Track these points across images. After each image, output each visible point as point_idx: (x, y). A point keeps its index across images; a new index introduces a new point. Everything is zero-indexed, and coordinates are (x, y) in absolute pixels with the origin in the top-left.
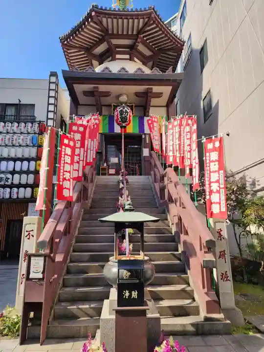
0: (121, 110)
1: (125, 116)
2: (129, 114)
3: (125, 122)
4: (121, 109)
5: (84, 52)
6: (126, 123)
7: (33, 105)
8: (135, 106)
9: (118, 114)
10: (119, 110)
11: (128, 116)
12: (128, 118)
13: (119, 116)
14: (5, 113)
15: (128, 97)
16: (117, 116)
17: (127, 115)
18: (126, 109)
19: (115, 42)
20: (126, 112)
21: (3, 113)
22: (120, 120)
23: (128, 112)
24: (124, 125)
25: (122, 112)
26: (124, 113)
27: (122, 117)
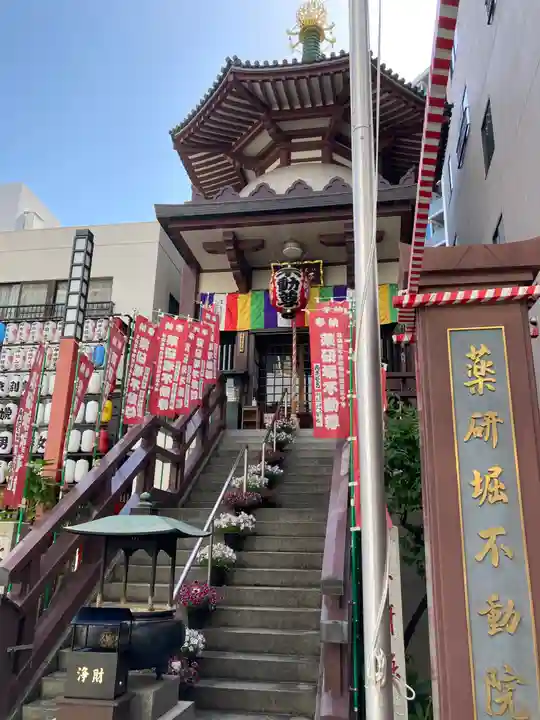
0: (283, 279)
1: (292, 292)
2: (300, 286)
3: (292, 303)
4: (283, 275)
5: (222, 155)
6: (294, 307)
7: (110, 279)
8: (324, 265)
9: (275, 288)
10: (277, 279)
11: (298, 292)
12: (299, 295)
13: (278, 293)
14: (54, 300)
15: (301, 245)
16: (275, 292)
17: (296, 289)
18: (293, 275)
19: (288, 126)
20: (294, 281)
21: (52, 300)
22: (281, 301)
23: (297, 283)
24: (289, 311)
25: (283, 284)
26: (289, 285)
27: (284, 293)
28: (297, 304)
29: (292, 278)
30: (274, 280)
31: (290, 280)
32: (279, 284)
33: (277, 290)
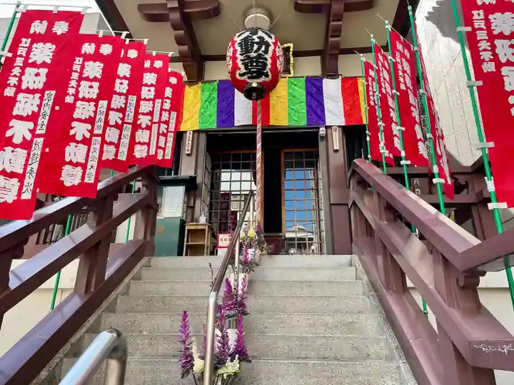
0: (246, 39)
1: (260, 56)
2: (272, 47)
3: (260, 73)
4: (247, 34)
6: (263, 79)
9: (235, 51)
10: (238, 40)
11: (268, 56)
12: (269, 62)
13: (239, 57)
16: (234, 58)
17: (266, 52)
18: (260, 33)
20: (262, 42)
22: (243, 70)
23: (268, 45)
24: (255, 85)
25: (247, 45)
26: (256, 47)
27: (248, 57)
28: (267, 75)
29: (259, 38)
30: (234, 43)
31: (257, 40)
32: (240, 44)
33: (238, 53)
